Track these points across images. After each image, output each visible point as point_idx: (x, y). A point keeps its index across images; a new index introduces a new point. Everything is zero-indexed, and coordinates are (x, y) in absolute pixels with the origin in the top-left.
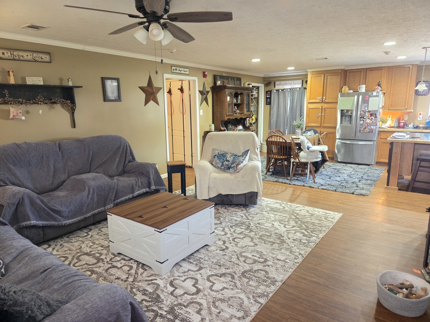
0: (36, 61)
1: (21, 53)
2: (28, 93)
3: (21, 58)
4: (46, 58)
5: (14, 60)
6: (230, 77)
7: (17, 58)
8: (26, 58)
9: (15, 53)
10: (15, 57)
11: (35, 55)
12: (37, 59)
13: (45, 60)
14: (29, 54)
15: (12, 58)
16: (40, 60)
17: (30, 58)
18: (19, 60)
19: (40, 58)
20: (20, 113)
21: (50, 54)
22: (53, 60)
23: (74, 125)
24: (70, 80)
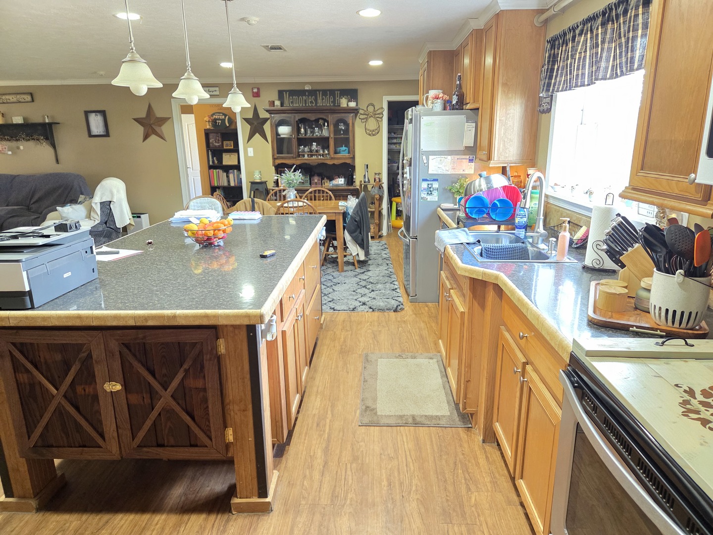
0: (20, 102)
1: (7, 97)
2: (15, 131)
3: (8, 101)
4: (28, 98)
5: (4, 103)
6: (319, 91)
7: (5, 101)
8: (12, 100)
9: (4, 97)
10: (4, 101)
11: (18, 96)
12: (21, 100)
13: (27, 100)
14: (13, 96)
16: (23, 100)
17: (15, 100)
18: (7, 103)
20: (5, 148)
21: (31, 94)
22: (34, 99)
23: (57, 161)
24: (46, 117)
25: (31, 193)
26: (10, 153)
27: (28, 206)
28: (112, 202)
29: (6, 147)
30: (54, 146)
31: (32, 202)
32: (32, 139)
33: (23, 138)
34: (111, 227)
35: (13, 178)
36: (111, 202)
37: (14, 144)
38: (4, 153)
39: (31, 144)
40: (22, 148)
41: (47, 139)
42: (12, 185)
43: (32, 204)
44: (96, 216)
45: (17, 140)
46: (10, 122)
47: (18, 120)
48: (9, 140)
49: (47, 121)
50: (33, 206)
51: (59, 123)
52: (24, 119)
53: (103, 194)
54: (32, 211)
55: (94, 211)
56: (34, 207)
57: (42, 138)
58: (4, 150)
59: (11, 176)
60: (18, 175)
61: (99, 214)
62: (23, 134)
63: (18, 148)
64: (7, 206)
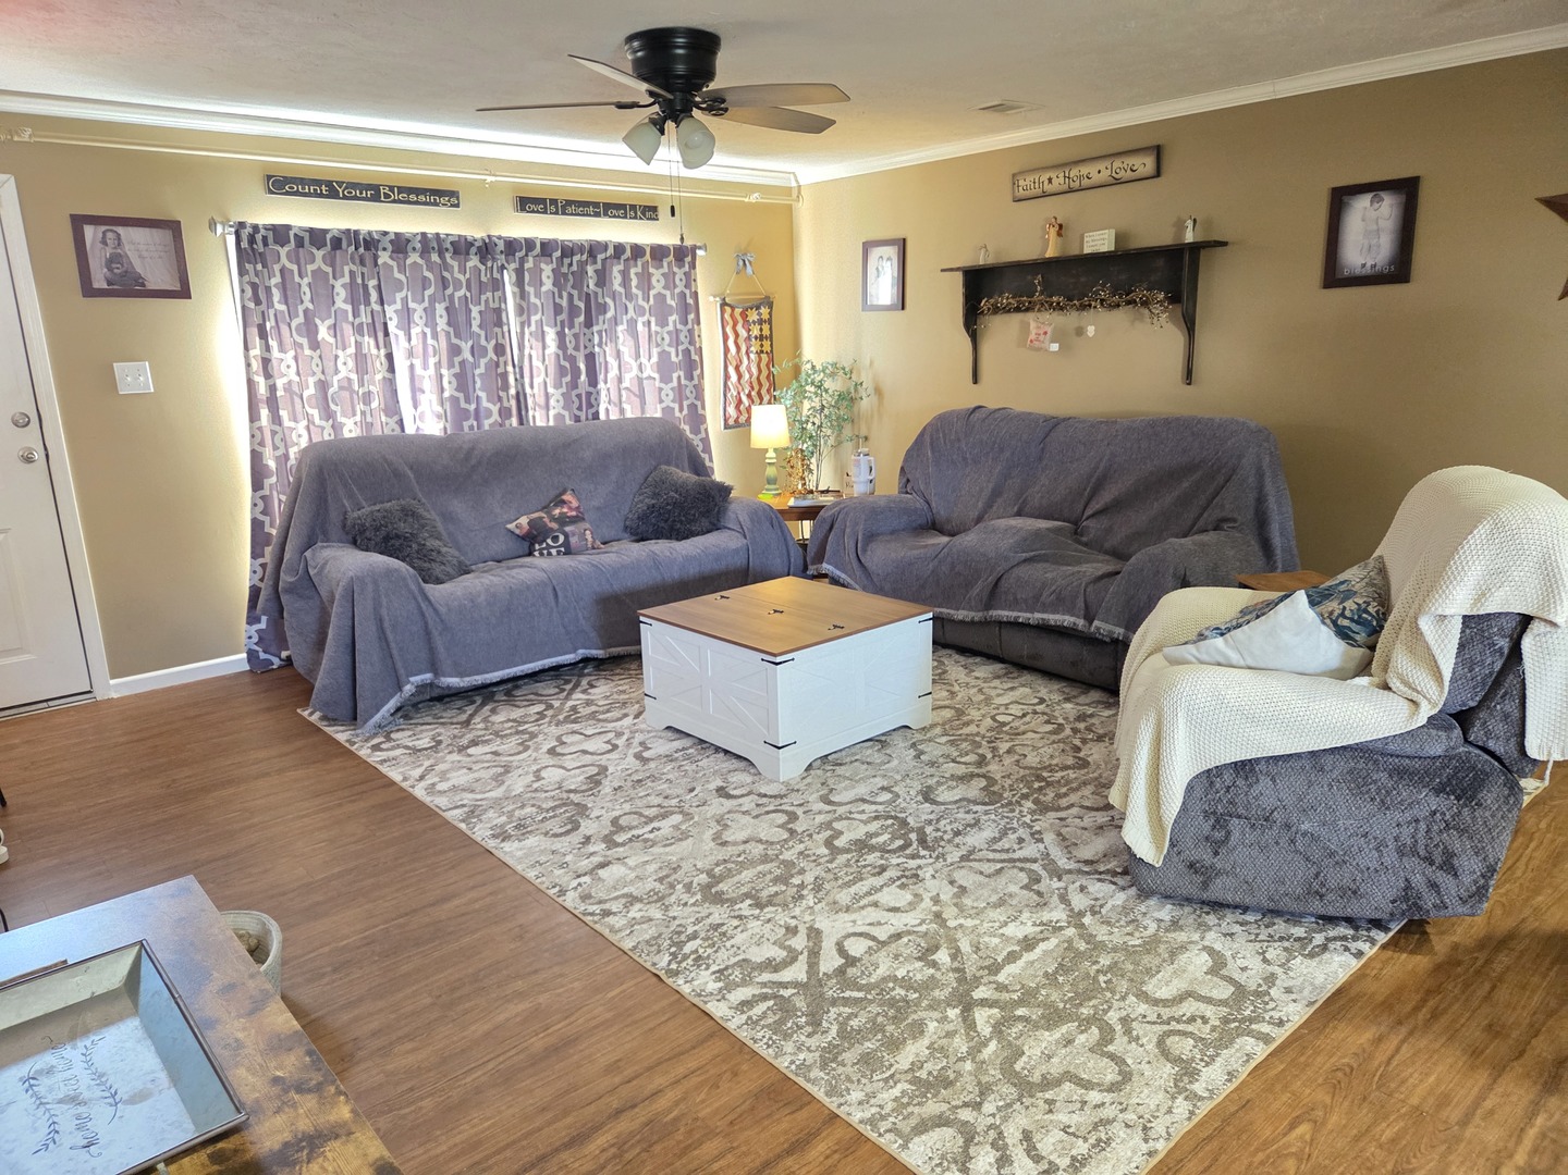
0: (1118, 182)
1: (1084, 170)
2: (1083, 279)
3: (1085, 182)
4: (1145, 164)
5: (1072, 190)
7: (1078, 184)
8: (1096, 179)
9: (1074, 172)
10: (1072, 185)
11: (1117, 164)
12: (1122, 175)
13: (1141, 172)
14: (1101, 165)
15: (1065, 187)
16: (1129, 175)
17: (1105, 176)
18: (1082, 189)
19: (1129, 170)
20: (1045, 333)
21: (1158, 151)
22: (1165, 168)
23: (1189, 376)
24: (1190, 223)
25: (1093, 480)
26: (1055, 347)
27: (1076, 523)
28: (1536, 628)
29: (1049, 330)
30: (1190, 325)
31: (1089, 512)
32: (1129, 303)
33: (1102, 300)
34: (1491, 745)
35: (1053, 424)
36: (1525, 621)
37: (1070, 319)
38: (1039, 349)
39: (1120, 318)
40: (1091, 331)
41: (1175, 298)
42: (1043, 449)
43: (1087, 519)
44: (1424, 680)
45: (1083, 307)
46: (1074, 251)
47: (1100, 241)
48: (1062, 309)
49: (1189, 237)
50: (1091, 524)
51: (1224, 244)
52: (1119, 238)
53: (1496, 576)
54: (1084, 539)
55: (1411, 651)
56: (1093, 527)
57: (1161, 296)
58: (1042, 337)
59: (1047, 419)
60: (1064, 420)
61: (1447, 674)
62: (1104, 285)
63: (1080, 332)
64: (1019, 514)
